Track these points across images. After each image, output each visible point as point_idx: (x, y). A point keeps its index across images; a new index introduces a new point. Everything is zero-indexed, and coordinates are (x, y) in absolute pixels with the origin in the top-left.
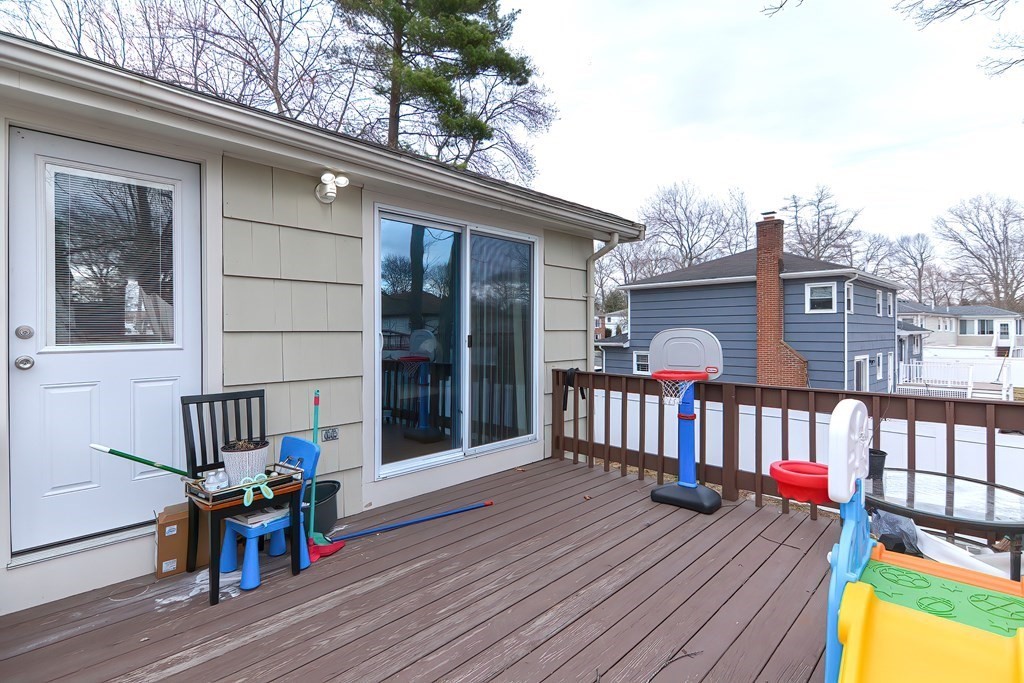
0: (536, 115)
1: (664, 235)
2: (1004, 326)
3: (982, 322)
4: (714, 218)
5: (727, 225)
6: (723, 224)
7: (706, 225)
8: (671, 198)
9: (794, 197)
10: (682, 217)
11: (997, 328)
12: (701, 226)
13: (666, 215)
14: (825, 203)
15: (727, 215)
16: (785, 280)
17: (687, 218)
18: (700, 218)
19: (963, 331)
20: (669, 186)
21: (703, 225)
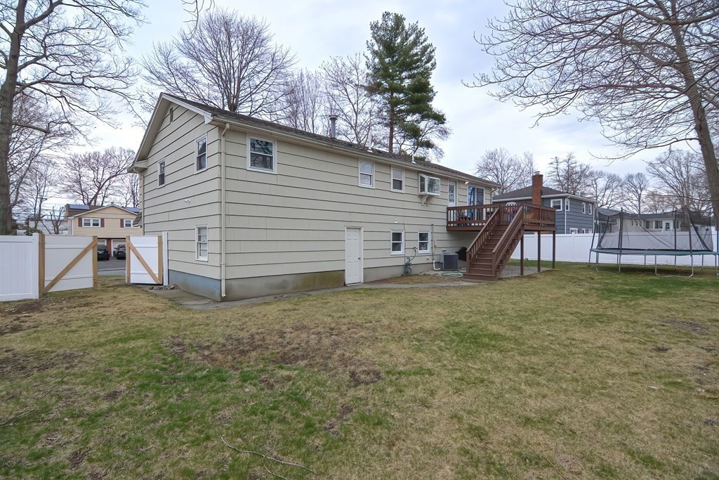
0: (444, 133)
1: (489, 177)
2: (667, 224)
3: (657, 222)
4: (516, 167)
5: (523, 171)
6: (521, 171)
7: (512, 171)
8: (492, 156)
9: (556, 158)
10: (499, 167)
11: (664, 225)
12: (509, 171)
13: (490, 166)
14: (573, 160)
15: (523, 166)
16: (543, 198)
17: (502, 167)
18: (509, 167)
19: (648, 227)
20: (492, 150)
21: (510, 171)
